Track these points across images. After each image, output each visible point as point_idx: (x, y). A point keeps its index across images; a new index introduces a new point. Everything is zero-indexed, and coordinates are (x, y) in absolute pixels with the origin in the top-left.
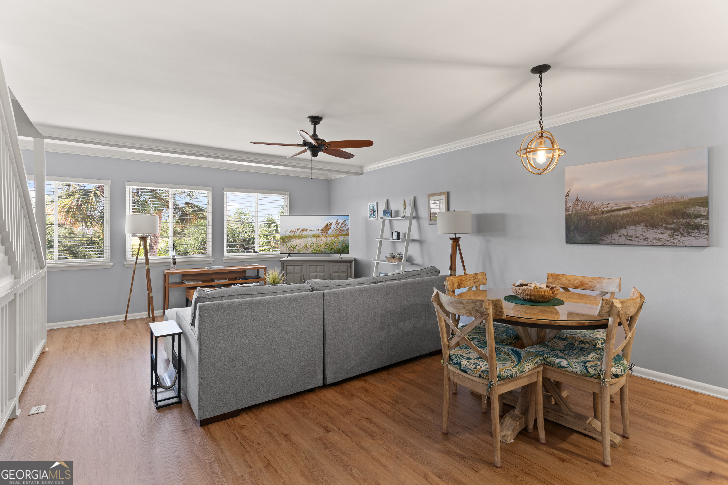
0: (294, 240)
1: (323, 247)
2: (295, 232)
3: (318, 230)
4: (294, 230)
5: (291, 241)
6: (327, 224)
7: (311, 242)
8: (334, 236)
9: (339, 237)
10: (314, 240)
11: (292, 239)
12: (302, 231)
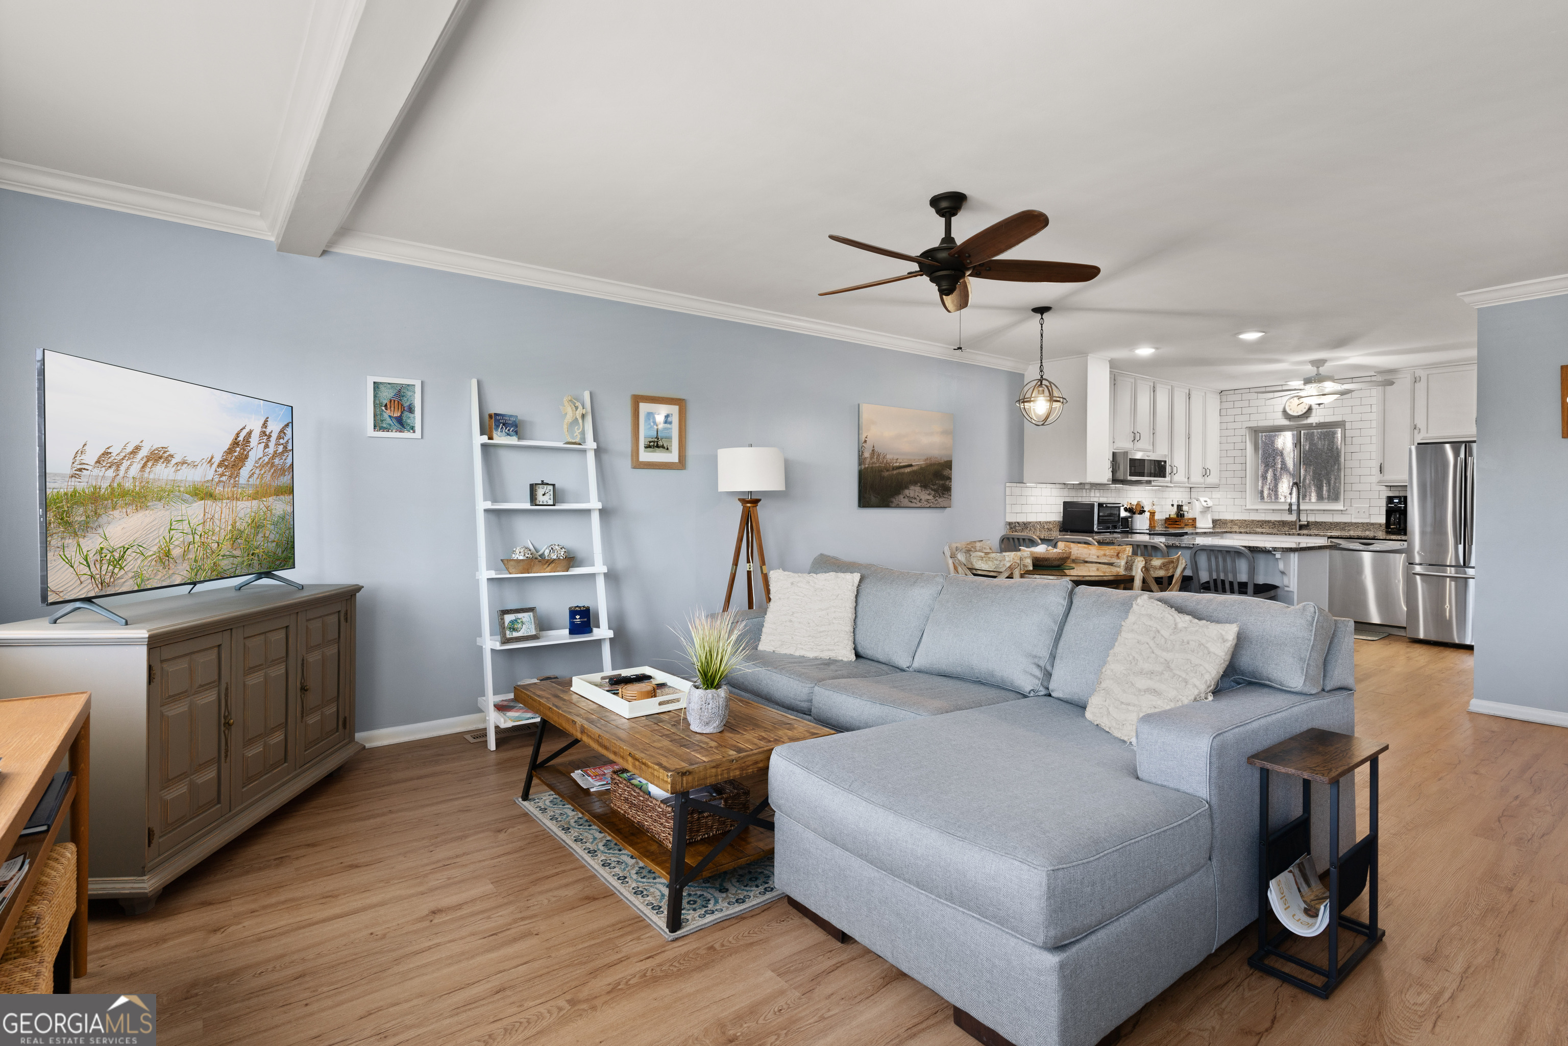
0: (116, 513)
1: (226, 548)
2: (118, 465)
3: (210, 462)
4: (114, 451)
5: (103, 519)
6: (238, 435)
7: (187, 529)
8: (257, 493)
9: (271, 499)
10: (195, 511)
11: (106, 507)
12: (150, 464)
